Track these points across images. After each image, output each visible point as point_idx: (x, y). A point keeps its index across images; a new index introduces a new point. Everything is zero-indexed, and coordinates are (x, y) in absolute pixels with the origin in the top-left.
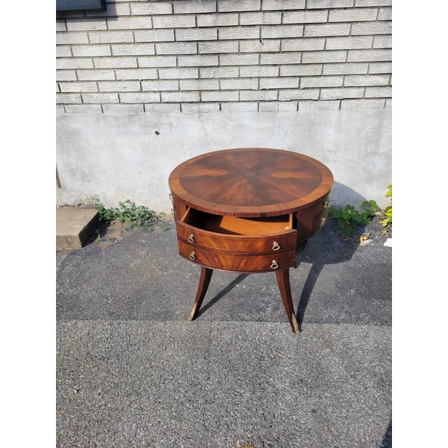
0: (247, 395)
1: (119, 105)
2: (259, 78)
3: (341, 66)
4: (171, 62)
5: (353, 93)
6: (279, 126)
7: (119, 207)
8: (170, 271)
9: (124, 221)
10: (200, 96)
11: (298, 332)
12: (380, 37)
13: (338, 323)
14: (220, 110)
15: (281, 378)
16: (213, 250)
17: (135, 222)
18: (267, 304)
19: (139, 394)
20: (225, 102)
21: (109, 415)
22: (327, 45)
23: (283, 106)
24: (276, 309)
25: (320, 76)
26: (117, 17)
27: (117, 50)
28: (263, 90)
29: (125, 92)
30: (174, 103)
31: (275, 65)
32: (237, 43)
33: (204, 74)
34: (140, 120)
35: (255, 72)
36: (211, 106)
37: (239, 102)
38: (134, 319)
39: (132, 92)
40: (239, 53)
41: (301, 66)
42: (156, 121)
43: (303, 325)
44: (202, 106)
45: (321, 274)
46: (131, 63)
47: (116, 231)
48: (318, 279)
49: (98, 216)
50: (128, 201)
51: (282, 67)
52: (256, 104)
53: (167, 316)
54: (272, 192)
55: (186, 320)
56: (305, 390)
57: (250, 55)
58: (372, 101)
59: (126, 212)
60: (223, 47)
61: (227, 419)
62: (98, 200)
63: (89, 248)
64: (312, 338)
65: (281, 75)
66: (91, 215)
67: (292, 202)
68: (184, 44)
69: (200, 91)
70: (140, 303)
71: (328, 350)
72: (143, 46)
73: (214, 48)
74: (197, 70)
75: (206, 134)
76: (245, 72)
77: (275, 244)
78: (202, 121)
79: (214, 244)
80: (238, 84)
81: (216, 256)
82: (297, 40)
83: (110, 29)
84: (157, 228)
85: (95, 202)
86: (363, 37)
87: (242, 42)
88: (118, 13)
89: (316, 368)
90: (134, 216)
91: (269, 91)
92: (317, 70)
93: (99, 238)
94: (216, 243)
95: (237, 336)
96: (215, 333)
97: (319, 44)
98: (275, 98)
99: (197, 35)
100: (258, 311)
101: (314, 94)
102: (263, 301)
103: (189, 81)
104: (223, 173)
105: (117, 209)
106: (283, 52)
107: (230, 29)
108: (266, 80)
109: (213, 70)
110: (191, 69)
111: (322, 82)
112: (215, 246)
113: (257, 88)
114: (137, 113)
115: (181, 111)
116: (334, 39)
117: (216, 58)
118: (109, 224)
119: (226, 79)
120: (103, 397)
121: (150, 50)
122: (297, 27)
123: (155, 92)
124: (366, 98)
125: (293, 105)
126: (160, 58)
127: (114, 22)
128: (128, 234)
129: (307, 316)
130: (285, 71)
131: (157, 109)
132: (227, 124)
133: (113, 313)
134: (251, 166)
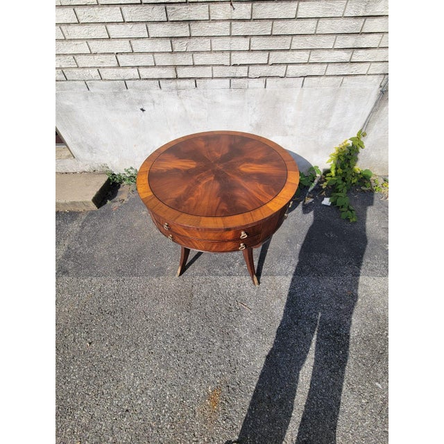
0: (218, 344)
1: (102, 82)
2: (231, 52)
3: (309, 39)
4: (142, 31)
5: (316, 70)
6: (248, 103)
7: (125, 172)
9: (129, 184)
10: (176, 71)
11: (257, 285)
14: (196, 86)
15: (244, 328)
19: (137, 346)
20: (200, 78)
21: (114, 366)
22: (299, 10)
23: (253, 83)
24: (242, 264)
25: (288, 50)
27: (82, 15)
28: (234, 65)
29: (104, 68)
30: (152, 79)
31: (246, 36)
32: (207, 6)
33: (178, 46)
34: (125, 97)
35: (227, 45)
36: (187, 83)
37: (212, 78)
38: (135, 275)
39: (110, 67)
40: (210, 20)
41: (271, 38)
42: (139, 98)
43: (261, 278)
44: (179, 83)
46: (102, 32)
47: (124, 194)
49: (109, 180)
50: (132, 168)
51: (253, 39)
52: (228, 81)
53: (160, 272)
55: (175, 275)
56: (261, 338)
57: (220, 24)
58: (331, 78)
59: (131, 177)
60: (193, 12)
61: (202, 367)
62: (108, 167)
63: (102, 209)
64: (267, 290)
65: (252, 49)
66: (103, 180)
68: (151, 7)
69: (175, 67)
70: (140, 261)
72: (109, 9)
73: (184, 13)
74: (169, 41)
75: (186, 111)
78: (180, 98)
80: (210, 59)
85: (105, 169)
87: (212, 6)
89: (270, 317)
91: (240, 67)
92: (286, 43)
95: (212, 290)
96: (196, 287)
97: (291, 10)
98: (246, 75)
100: (229, 267)
101: (280, 71)
102: (233, 257)
103: (164, 55)
105: (124, 174)
106: (254, 19)
108: (237, 54)
109: (186, 41)
110: (163, 41)
111: (289, 57)
113: (228, 63)
114: (120, 90)
115: (160, 88)
117: (186, 26)
118: (119, 187)
120: (109, 349)
121: (116, 15)
123: (133, 67)
124: (327, 76)
125: (261, 82)
126: (129, 26)
128: (133, 196)
129: (264, 270)
130: (257, 44)
131: (138, 85)
132: (202, 101)
133: (120, 270)
134: (220, 155)
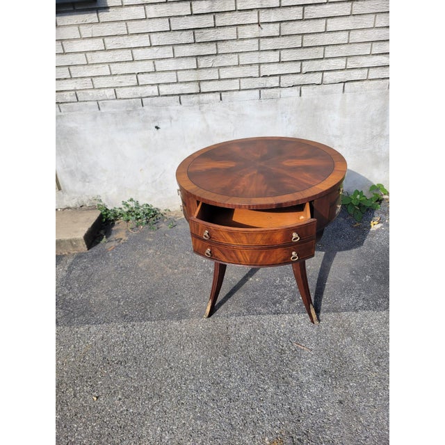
0: (271, 390)
1: (116, 101)
2: (260, 64)
3: (343, 47)
4: (167, 52)
5: (356, 75)
6: (282, 113)
7: (122, 206)
8: (181, 269)
9: (128, 221)
10: (200, 86)
11: (316, 322)
12: (382, 15)
13: (357, 311)
14: (221, 99)
15: (305, 371)
16: (230, 245)
17: (140, 220)
18: (283, 296)
19: (160, 397)
20: (225, 91)
21: (132, 421)
22: (328, 25)
23: (285, 92)
24: (292, 300)
25: (322, 59)
26: (108, 8)
27: (110, 43)
28: (264, 76)
29: (121, 87)
30: (172, 95)
31: (275, 50)
32: (235, 28)
33: (202, 63)
34: (139, 115)
35: (255, 58)
36: (211, 96)
37: (239, 90)
38: (148, 320)
39: (128, 86)
40: (237, 39)
41: (302, 50)
42: (155, 115)
43: (321, 315)
44: (202, 97)
45: (334, 262)
46: (126, 55)
47: (121, 231)
48: (332, 267)
49: (101, 217)
50: (131, 200)
51: (282, 52)
52: (257, 91)
53: (181, 314)
54: (285, 181)
55: (202, 317)
56: (330, 381)
57: (248, 41)
58: (376, 82)
59: (129, 211)
60: (220, 34)
61: (253, 416)
62: (100, 201)
63: (95, 250)
64: (331, 328)
65: (282, 60)
66: (94, 216)
67: (308, 191)
68: (180, 32)
69: (199, 82)
70: (153, 304)
71: (350, 339)
72: (137, 37)
73: (212, 35)
74: (195, 59)
75: (208, 126)
76: (245, 59)
77: (295, 235)
78: (202, 113)
79: (231, 239)
80: (238, 72)
81: (234, 251)
82: (297, 22)
83: (101, 21)
84: (163, 225)
85: (97, 203)
86: (365, 16)
87: (239, 28)
88: (109, 4)
89: (339, 358)
90: (139, 214)
91: (271, 78)
92: (319, 53)
93: (104, 240)
94: (233, 237)
95: (254, 331)
96: (233, 329)
97: (320, 26)
98: (277, 85)
99: (193, 23)
100: (274, 304)
101: (316, 78)
102: (278, 293)
103: (187, 72)
104: (232, 165)
105: (121, 209)
106: (283, 36)
107: (227, 14)
108: (267, 66)
109: (212, 58)
110: (188, 59)
111: (324, 65)
112: (231, 241)
113: (257, 75)
114: (135, 108)
115: (181, 103)
116: (335, 19)
117: (214, 46)
118: (113, 225)
119: (225, 67)
120: (124, 402)
121: (144, 41)
122: (296, 8)
123: (152, 85)
124: (370, 80)
125: (295, 91)
126: (155, 49)
127: (105, 13)
128: (134, 233)
129: (324, 305)
130: (286, 56)
131: (156, 102)
132: (228, 115)
133: (126, 315)
134: (259, 156)
